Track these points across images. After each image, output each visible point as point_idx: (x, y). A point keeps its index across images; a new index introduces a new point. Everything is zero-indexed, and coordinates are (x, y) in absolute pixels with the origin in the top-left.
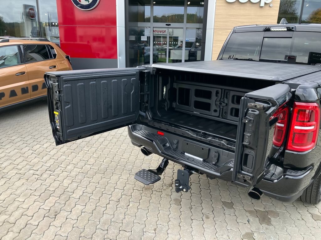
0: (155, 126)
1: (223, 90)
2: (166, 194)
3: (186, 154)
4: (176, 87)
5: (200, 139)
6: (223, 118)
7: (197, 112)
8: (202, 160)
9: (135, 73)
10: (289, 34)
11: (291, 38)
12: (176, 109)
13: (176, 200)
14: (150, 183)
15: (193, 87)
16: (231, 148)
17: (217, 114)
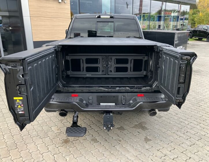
0: (70, 91)
1: (107, 56)
2: (83, 140)
3: (101, 104)
4: (68, 59)
5: (111, 91)
6: (108, 75)
7: (89, 75)
8: (114, 104)
9: (54, 50)
10: (112, 20)
11: (113, 22)
12: (70, 76)
13: (92, 140)
14: (84, 134)
15: (83, 57)
16: (134, 91)
17: (104, 73)
